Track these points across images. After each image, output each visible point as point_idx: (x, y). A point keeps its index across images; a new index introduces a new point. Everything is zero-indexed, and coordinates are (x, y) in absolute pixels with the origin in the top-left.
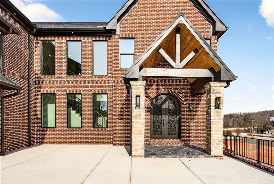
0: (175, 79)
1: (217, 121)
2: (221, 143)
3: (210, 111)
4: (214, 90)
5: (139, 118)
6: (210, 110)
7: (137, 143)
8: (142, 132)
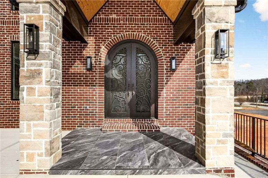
0: (147, 16)
1: (219, 86)
2: (228, 139)
3: (204, 64)
4: (213, 14)
5: (37, 80)
6: (204, 61)
7: (32, 140)
8: (45, 114)
